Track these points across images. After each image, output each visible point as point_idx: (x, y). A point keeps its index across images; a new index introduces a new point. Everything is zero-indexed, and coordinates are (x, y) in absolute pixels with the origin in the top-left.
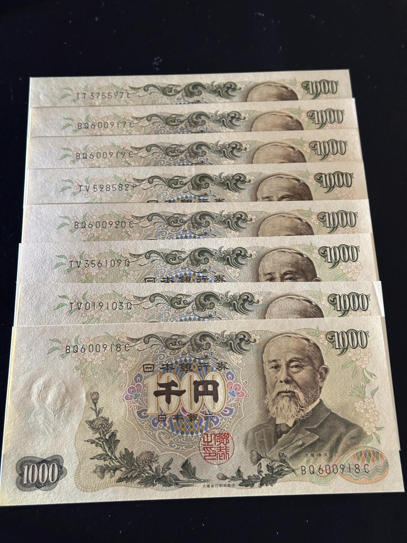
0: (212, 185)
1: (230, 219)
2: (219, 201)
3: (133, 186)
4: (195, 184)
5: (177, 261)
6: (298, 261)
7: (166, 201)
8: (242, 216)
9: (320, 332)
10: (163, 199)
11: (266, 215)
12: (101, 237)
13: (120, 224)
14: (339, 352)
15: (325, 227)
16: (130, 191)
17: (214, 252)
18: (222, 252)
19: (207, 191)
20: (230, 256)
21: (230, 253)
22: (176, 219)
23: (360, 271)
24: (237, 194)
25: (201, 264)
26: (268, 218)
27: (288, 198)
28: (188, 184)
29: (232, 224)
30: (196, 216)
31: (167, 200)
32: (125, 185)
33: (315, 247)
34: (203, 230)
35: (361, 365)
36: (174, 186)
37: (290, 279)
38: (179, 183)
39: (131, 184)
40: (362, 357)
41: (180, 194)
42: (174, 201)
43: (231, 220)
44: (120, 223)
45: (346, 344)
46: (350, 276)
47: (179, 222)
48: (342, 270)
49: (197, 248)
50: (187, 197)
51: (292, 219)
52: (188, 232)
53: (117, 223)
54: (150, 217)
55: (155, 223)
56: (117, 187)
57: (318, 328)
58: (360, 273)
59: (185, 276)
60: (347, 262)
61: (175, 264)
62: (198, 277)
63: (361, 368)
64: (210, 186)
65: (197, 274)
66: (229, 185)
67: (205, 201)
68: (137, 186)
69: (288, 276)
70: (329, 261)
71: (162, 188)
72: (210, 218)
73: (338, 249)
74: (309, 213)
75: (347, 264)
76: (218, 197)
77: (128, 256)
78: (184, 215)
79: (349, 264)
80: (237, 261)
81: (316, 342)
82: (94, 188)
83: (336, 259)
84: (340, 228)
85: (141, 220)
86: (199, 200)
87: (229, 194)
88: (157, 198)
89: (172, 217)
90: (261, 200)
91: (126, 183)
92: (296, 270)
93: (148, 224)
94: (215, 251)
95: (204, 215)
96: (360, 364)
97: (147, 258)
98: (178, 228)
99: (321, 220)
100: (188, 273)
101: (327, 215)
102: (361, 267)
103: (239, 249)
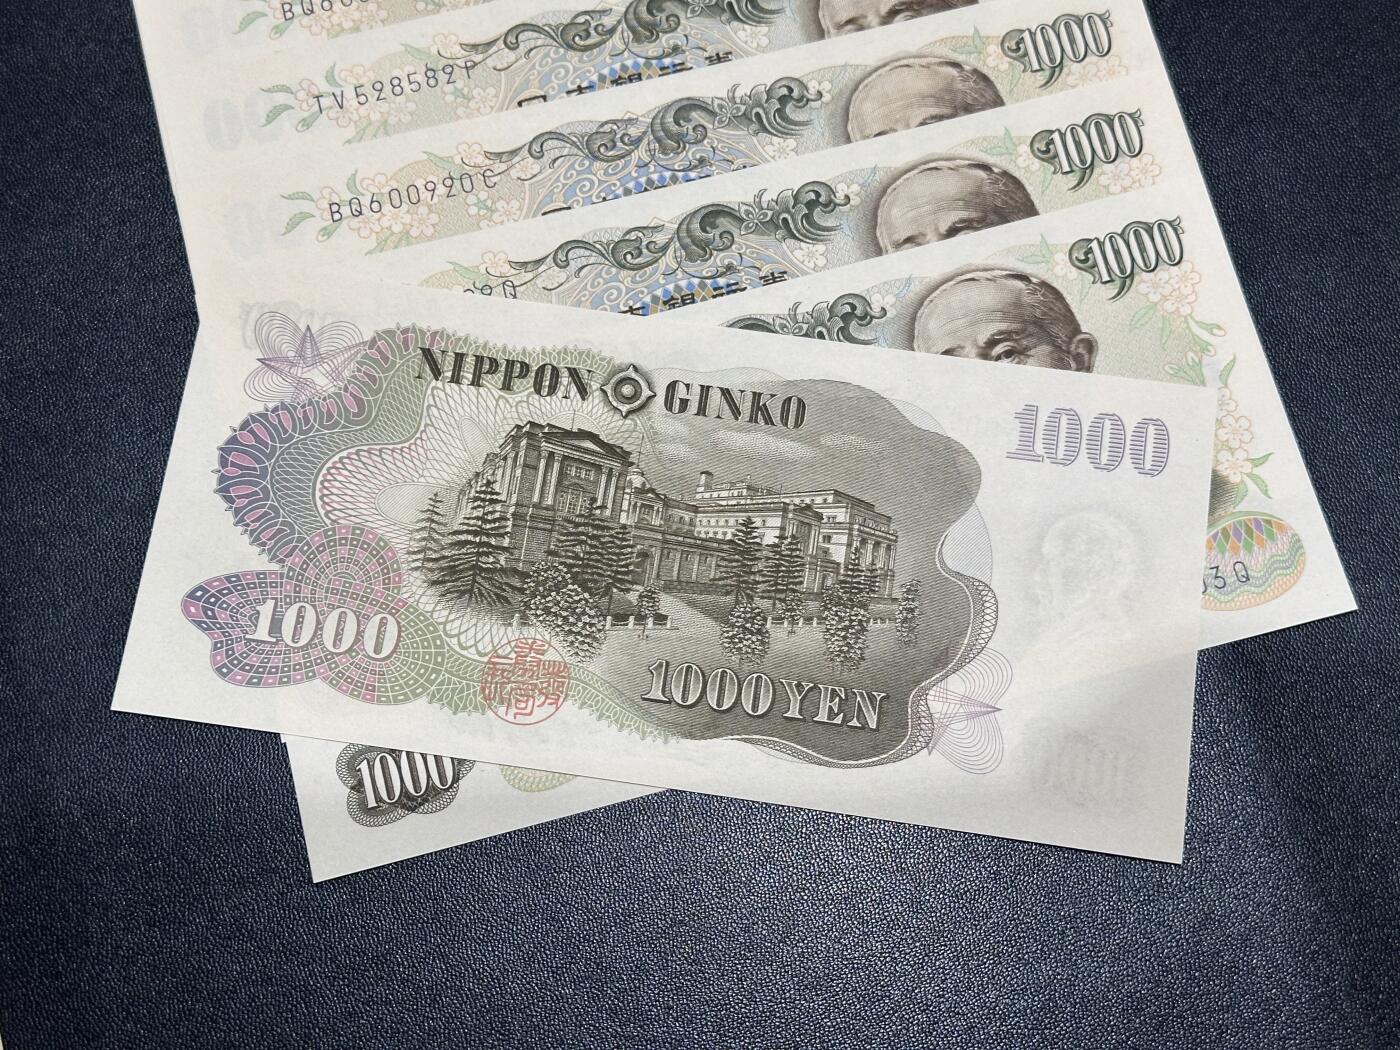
0: (687, 18)
1: (761, 106)
2: (718, 59)
3: (467, 68)
4: (641, 25)
5: (646, 256)
6: (980, 187)
7: (569, 92)
8: (791, 90)
10: (559, 85)
11: (859, 73)
12: (414, 232)
13: (457, 183)
15: (1029, 73)
16: (459, 84)
17: (742, 210)
18: (765, 205)
19: (677, 38)
20: (788, 212)
21: (787, 202)
22: (610, 136)
24: (764, 29)
25: (715, 253)
26: (866, 82)
27: (907, 10)
28: (620, 29)
29: (768, 119)
30: (663, 117)
31: (572, 87)
32: (443, 69)
34: (692, 153)
36: (582, 43)
37: (1008, 354)
38: (592, 32)
39: (459, 62)
41: (603, 62)
42: (591, 87)
43: (764, 109)
44: (458, 181)
47: (619, 144)
49: (691, 208)
50: (624, 68)
51: (933, 67)
52: (652, 169)
53: (448, 182)
54: (536, 147)
55: (555, 160)
56: (420, 78)
59: (677, 296)
60: (1116, 162)
61: (641, 267)
62: (715, 289)
64: (682, 21)
65: (708, 282)
66: (736, 7)
67: (679, 68)
68: (475, 64)
69: (999, 349)
71: (547, 55)
72: (703, 114)
73: (1084, 130)
74: (979, 41)
76: (711, 51)
77: (507, 269)
78: (630, 120)
80: (812, 223)
82: (358, 96)
83: (1083, 161)
84: (1071, 67)
85: (514, 161)
86: (662, 69)
87: (741, 34)
88: (541, 88)
89: (597, 133)
90: (832, 31)
91: (444, 62)
92: (980, 214)
93: (537, 168)
94: (744, 208)
95: (685, 108)
97: (561, 267)
98: (621, 163)
99: (1014, 55)
100: (683, 284)
101: (1026, 35)
103: (810, 188)
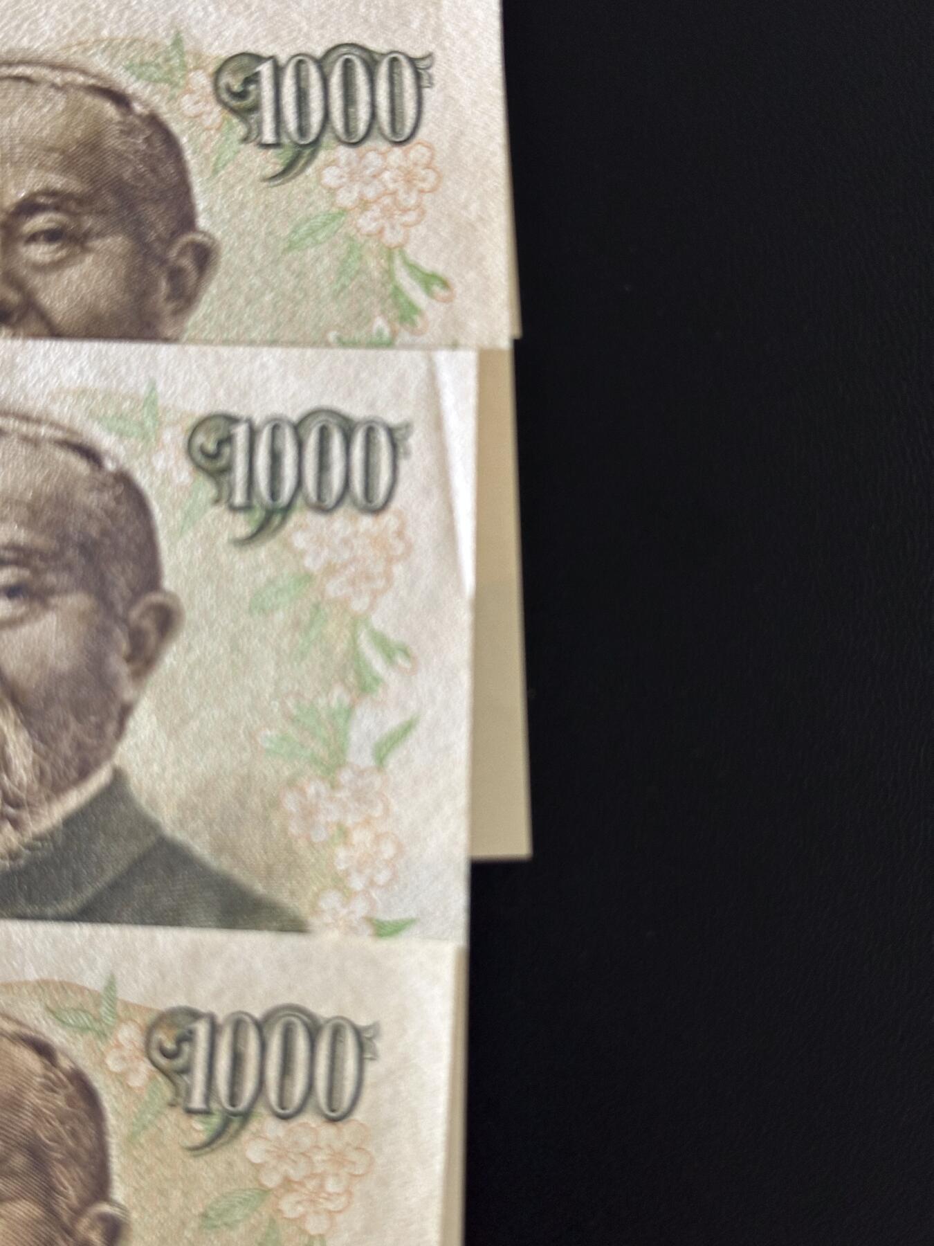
9: (119, 1008)
14: (200, 1130)
23: (427, 198)
33: (198, 55)
35: (303, 1217)
40: (319, 1169)
45: (249, 1086)
46: (373, 227)
48: (332, 192)
57: (111, 985)
58: (423, 213)
63: (303, 1232)
70: (269, 137)
75: (362, 157)
79: (372, 156)
81: (87, 1065)
96: (300, 1209)
102: (432, 177)
